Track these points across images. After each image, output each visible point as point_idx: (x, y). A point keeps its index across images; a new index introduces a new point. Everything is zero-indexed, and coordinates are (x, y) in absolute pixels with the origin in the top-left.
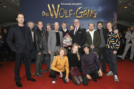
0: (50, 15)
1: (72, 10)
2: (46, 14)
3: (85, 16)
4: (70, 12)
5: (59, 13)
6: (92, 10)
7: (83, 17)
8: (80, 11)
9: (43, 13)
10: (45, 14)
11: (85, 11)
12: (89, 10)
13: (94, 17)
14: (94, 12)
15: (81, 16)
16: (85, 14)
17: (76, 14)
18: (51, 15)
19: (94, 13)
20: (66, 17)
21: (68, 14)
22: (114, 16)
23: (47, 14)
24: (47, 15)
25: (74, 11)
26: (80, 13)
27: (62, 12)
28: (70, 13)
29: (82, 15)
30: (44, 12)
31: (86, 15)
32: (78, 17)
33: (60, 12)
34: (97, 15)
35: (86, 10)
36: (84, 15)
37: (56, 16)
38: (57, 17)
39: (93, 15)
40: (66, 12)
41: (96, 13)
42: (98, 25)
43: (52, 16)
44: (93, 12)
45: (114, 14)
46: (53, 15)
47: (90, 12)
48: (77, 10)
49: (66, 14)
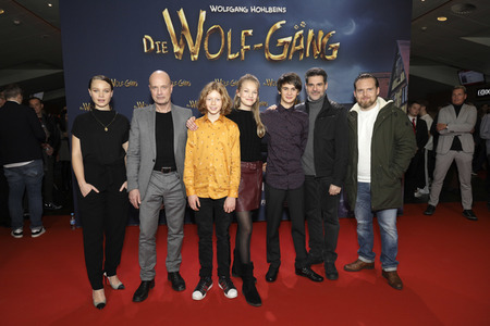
0: (170, 47)
1: (250, 32)
2: (155, 45)
3: (297, 53)
4: (243, 38)
5: (206, 44)
6: (321, 33)
7: (291, 57)
8: (278, 34)
9: (147, 40)
10: (153, 47)
11: (297, 35)
12: (311, 33)
13: (328, 57)
14: (329, 37)
15: (284, 55)
16: (298, 48)
17: (267, 46)
18: (176, 49)
19: (329, 42)
20: (231, 56)
21: (236, 47)
22: (400, 52)
23: (160, 45)
24: (161, 49)
25: (259, 36)
26: (281, 41)
27: (214, 39)
28: (243, 44)
29: (286, 50)
30: (149, 37)
31: (301, 50)
32: (273, 57)
33: (207, 38)
34: (339, 49)
35: (302, 32)
36: (292, 50)
37: (194, 54)
38: (196, 57)
39: (326, 50)
40: (229, 39)
41: (338, 44)
42: (310, 82)
43: (178, 53)
44: (326, 40)
45: (400, 47)
46: (181, 51)
47: (315, 38)
48: (270, 33)
49: (229, 45)
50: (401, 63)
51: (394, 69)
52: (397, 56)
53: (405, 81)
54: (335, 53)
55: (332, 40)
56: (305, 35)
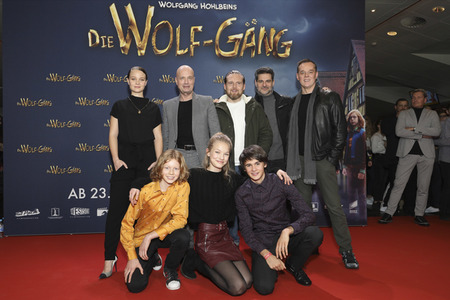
0: (116, 42)
1: (200, 28)
2: (101, 39)
3: (249, 50)
4: (192, 34)
5: (154, 39)
6: (273, 31)
7: (242, 54)
8: (228, 31)
9: (93, 35)
10: (98, 41)
11: (248, 32)
12: (262, 30)
13: (280, 55)
14: (281, 35)
15: (235, 52)
16: (249, 45)
17: (217, 42)
18: (123, 44)
19: (282, 40)
20: (179, 52)
21: (185, 43)
22: (355, 51)
23: (106, 40)
24: (106, 43)
25: (209, 32)
26: (232, 37)
27: (162, 35)
28: (192, 40)
29: (237, 48)
30: (94, 32)
31: (253, 48)
32: (223, 53)
33: (155, 34)
34: (292, 47)
35: (253, 29)
36: (244, 47)
37: (141, 49)
38: (143, 52)
39: (278, 48)
40: (178, 35)
41: (291, 42)
42: (260, 79)
43: (124, 48)
44: (278, 38)
45: (355, 47)
46: (128, 46)
47: (267, 35)
48: (221, 29)
49: (178, 40)
50: (356, 62)
51: (350, 68)
52: (352, 56)
53: (361, 81)
54: (288, 52)
55: (284, 38)
56: (257, 32)
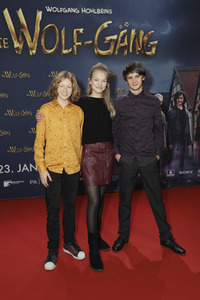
0: (11, 43)
1: (81, 30)
3: (122, 49)
4: (75, 36)
5: (43, 40)
6: (142, 33)
7: (116, 52)
8: (105, 33)
11: (122, 33)
12: (133, 31)
13: (148, 53)
14: (149, 36)
15: (111, 51)
16: (122, 45)
17: (96, 43)
18: (17, 45)
19: (149, 41)
20: (65, 52)
21: (69, 44)
23: (2, 41)
24: (3, 44)
25: (89, 34)
26: (108, 38)
27: (49, 36)
31: (125, 47)
32: (101, 52)
33: (44, 36)
34: (157, 46)
35: (125, 31)
36: (118, 47)
37: (32, 49)
38: (34, 52)
39: (146, 47)
40: (63, 37)
44: (146, 38)
46: (21, 46)
48: (99, 31)
49: (63, 41)
54: (154, 49)
55: (151, 38)
56: (129, 33)
